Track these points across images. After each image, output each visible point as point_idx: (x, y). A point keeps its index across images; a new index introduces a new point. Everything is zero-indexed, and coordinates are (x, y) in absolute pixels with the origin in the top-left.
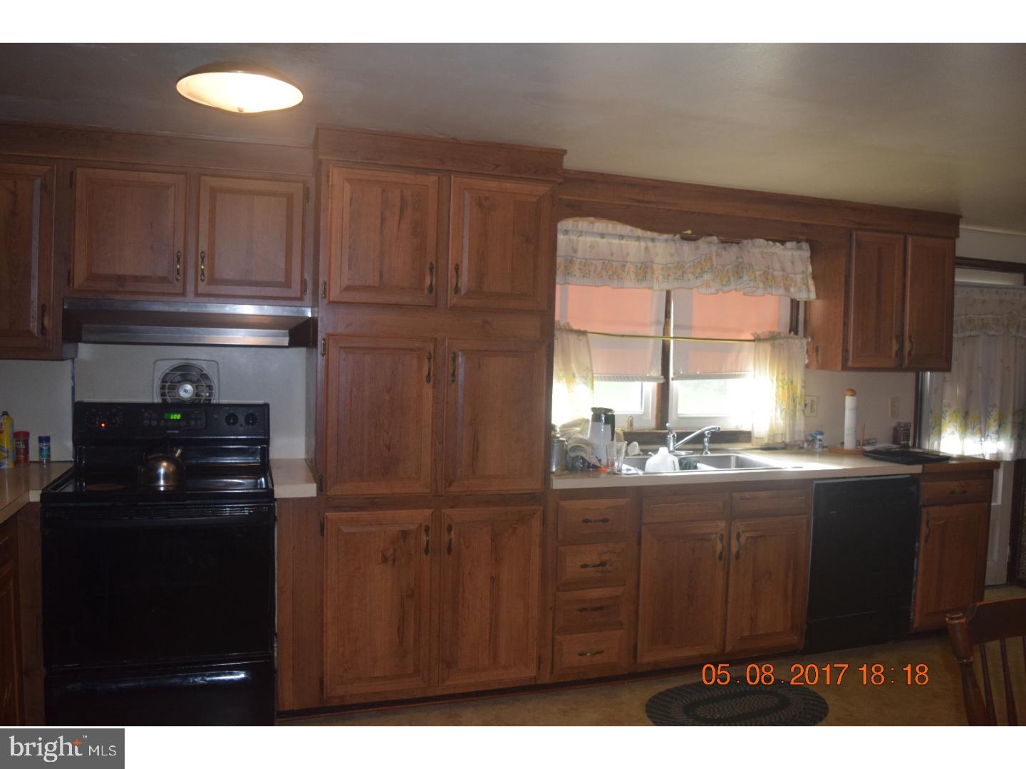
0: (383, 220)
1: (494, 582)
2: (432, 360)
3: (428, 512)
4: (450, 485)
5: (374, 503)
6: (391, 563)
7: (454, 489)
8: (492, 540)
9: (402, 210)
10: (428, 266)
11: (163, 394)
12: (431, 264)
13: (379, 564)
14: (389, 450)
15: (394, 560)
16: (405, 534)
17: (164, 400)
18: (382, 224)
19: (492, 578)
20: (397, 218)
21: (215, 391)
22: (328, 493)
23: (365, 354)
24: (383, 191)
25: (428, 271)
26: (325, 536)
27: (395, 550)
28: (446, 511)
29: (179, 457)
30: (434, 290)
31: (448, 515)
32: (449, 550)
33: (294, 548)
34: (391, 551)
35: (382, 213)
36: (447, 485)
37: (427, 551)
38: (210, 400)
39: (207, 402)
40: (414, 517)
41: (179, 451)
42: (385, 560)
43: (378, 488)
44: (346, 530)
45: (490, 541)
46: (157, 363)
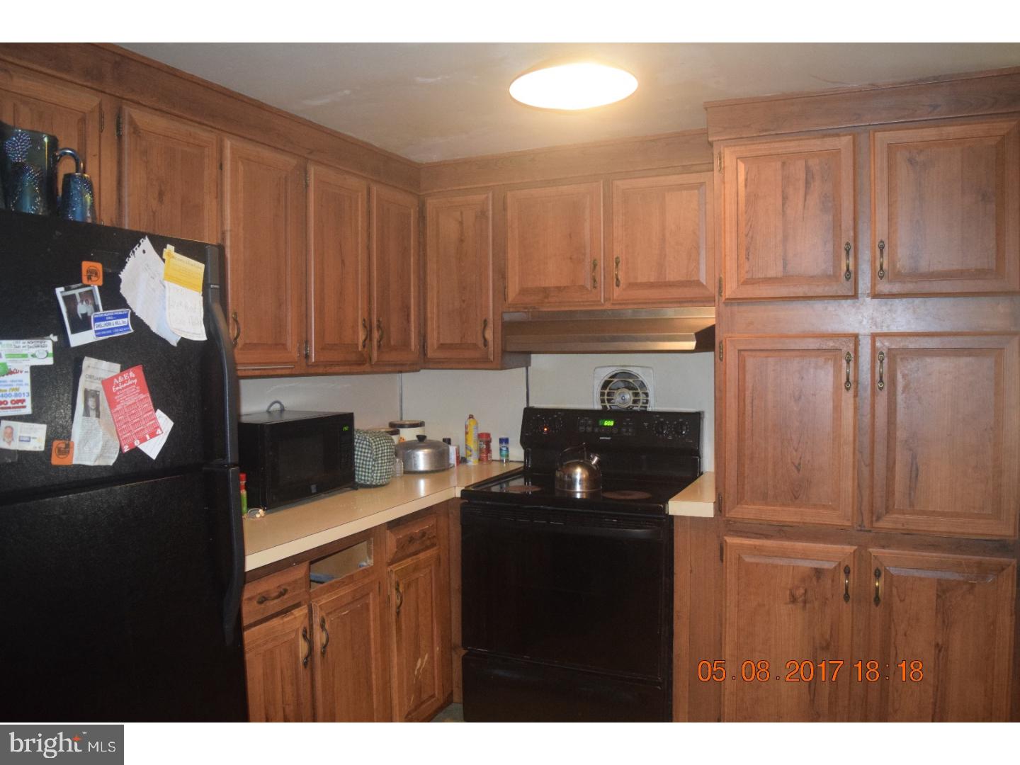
0: (785, 198)
1: (940, 651)
2: (852, 364)
3: (850, 549)
4: (878, 519)
5: (782, 531)
6: (801, 604)
7: (886, 523)
8: (938, 597)
9: (807, 183)
10: (843, 246)
11: (603, 401)
12: (848, 244)
13: (786, 604)
14: (799, 470)
15: (805, 602)
16: (818, 572)
17: (605, 407)
18: (783, 204)
19: (937, 645)
20: (802, 192)
21: (651, 398)
22: (727, 516)
23: (767, 357)
24: (784, 164)
25: (844, 253)
26: (724, 563)
27: (806, 591)
28: (874, 551)
29: (595, 465)
30: (853, 275)
31: (876, 557)
32: (877, 600)
33: (691, 571)
34: (802, 591)
35: (783, 191)
36: (874, 519)
37: (847, 597)
38: (646, 407)
39: (643, 409)
40: (831, 554)
41: (596, 459)
42: (794, 600)
43: (787, 515)
44: (748, 559)
45: (935, 597)
46: (598, 370)
